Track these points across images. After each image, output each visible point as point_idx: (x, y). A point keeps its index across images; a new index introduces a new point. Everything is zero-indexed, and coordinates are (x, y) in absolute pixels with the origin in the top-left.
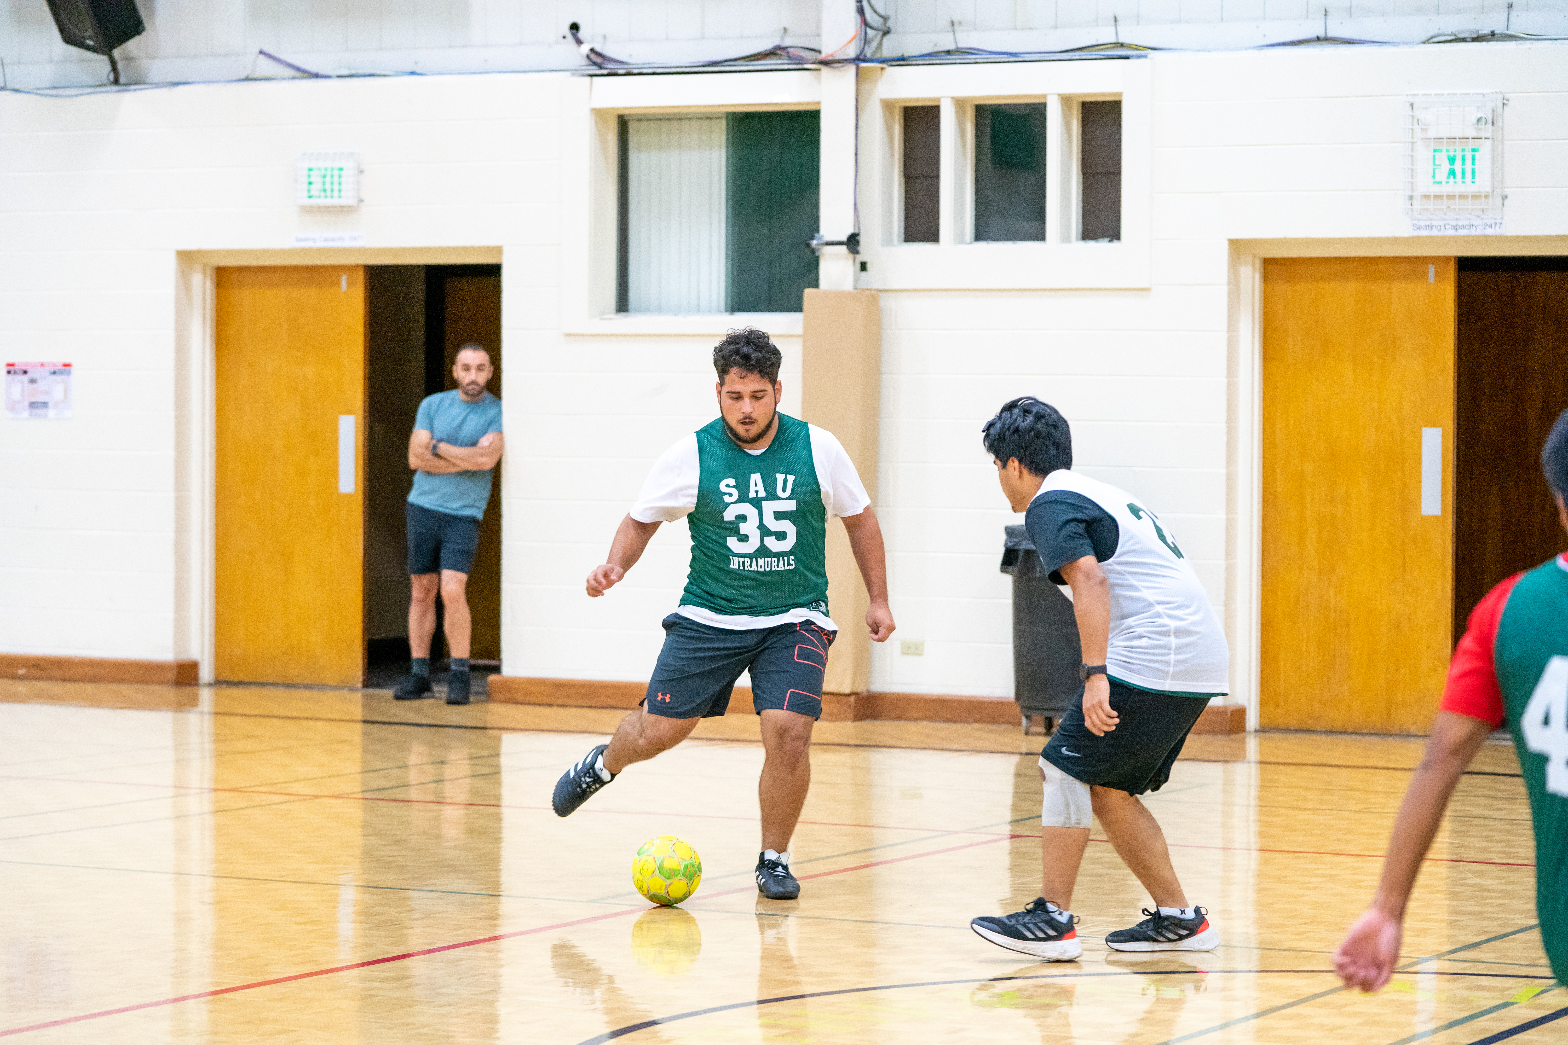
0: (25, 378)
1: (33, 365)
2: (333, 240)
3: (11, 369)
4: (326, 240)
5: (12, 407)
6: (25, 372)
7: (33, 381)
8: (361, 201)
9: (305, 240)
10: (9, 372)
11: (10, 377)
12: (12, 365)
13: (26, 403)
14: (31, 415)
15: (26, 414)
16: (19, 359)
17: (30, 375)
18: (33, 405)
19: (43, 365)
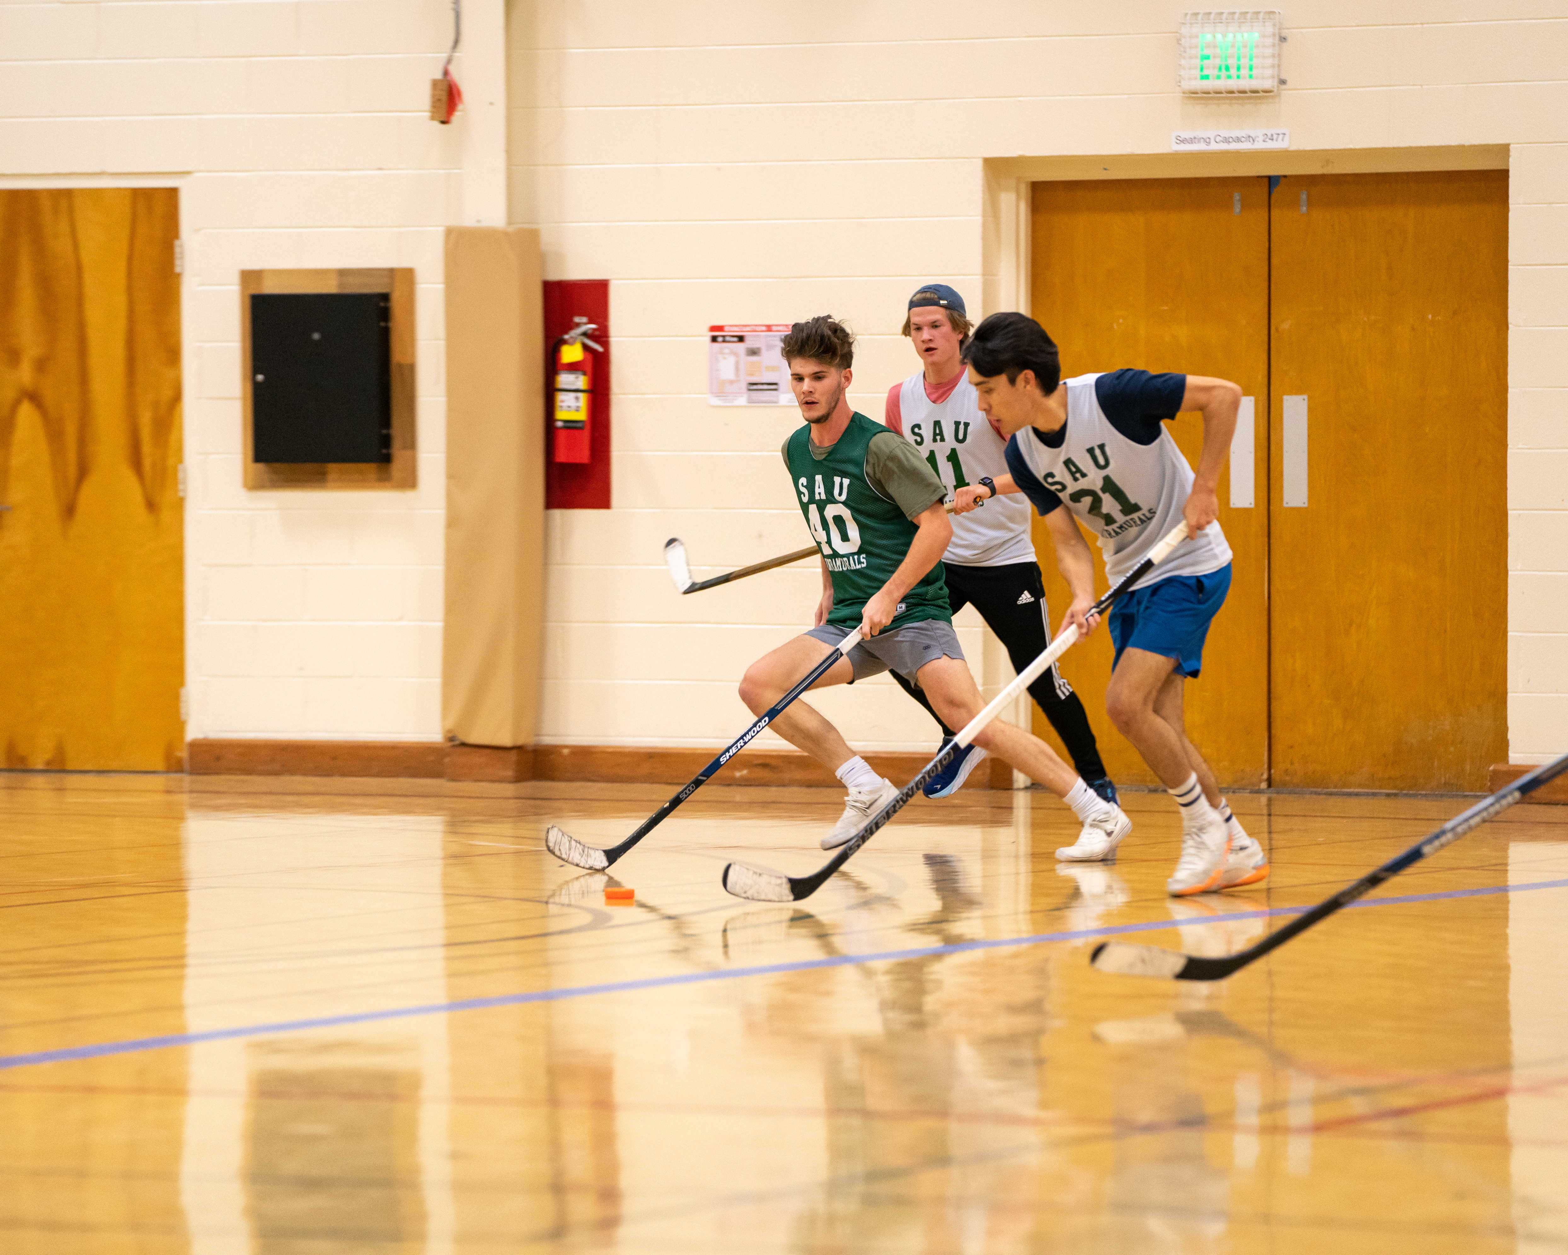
0: (741, 347)
1: (754, 329)
2: (1238, 140)
3: (717, 334)
4: (1226, 140)
5: (720, 389)
6: (741, 339)
7: (753, 352)
8: (1283, 82)
9: (1192, 141)
10: (714, 339)
11: (716, 345)
12: (720, 328)
13: (743, 386)
14: (750, 401)
15: (742, 400)
16: (730, 319)
17: (749, 343)
18: (753, 386)
19: (769, 328)
